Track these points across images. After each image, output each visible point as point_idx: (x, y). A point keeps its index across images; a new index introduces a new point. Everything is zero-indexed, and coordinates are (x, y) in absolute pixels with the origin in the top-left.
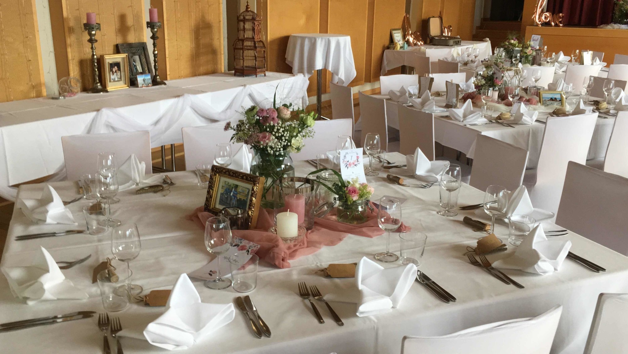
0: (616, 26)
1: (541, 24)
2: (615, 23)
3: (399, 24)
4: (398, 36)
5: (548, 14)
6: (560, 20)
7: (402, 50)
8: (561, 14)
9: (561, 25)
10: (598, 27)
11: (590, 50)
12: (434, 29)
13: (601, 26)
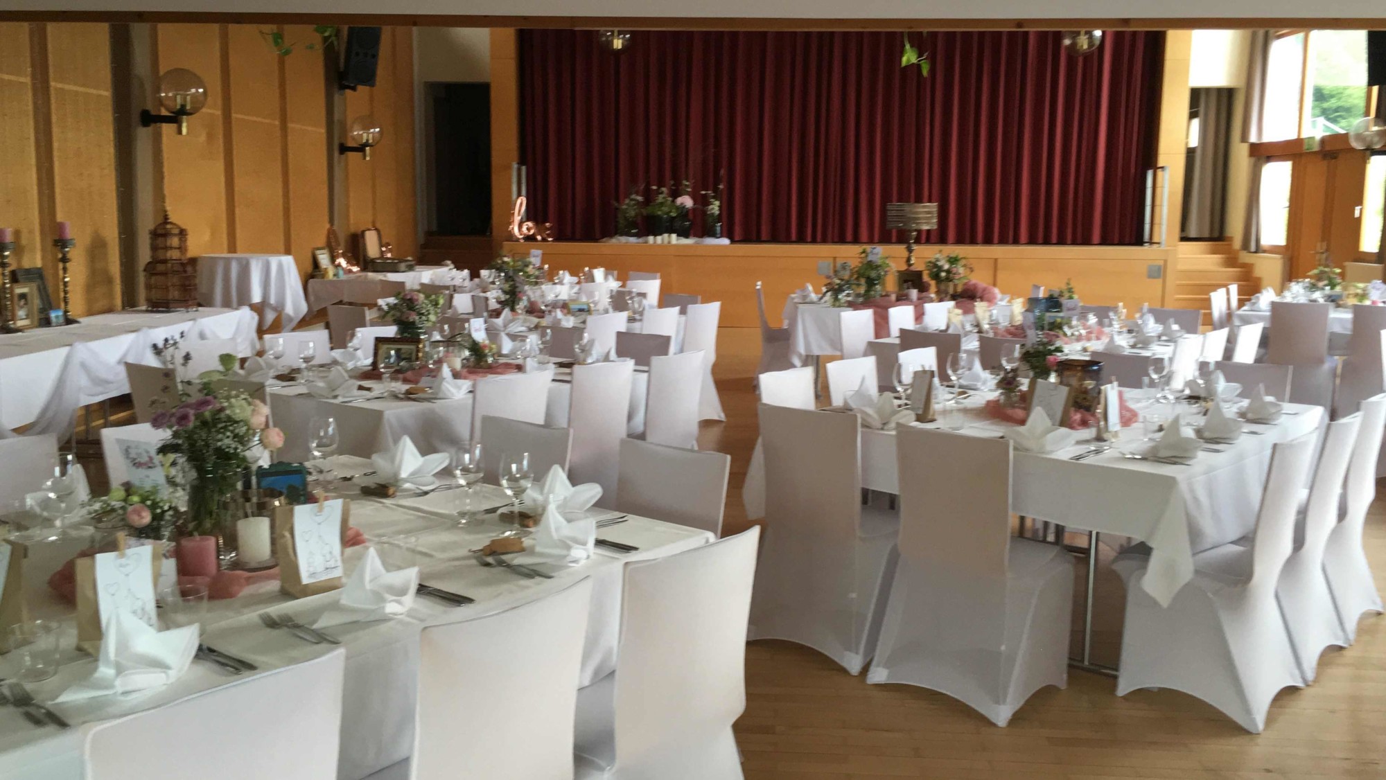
0: (623, 239)
1: (523, 238)
2: (621, 235)
3: (322, 241)
4: (324, 259)
5: (530, 224)
6: (548, 232)
7: (335, 279)
8: (547, 224)
9: (550, 239)
10: (601, 240)
11: (602, 267)
12: (372, 247)
13: (604, 240)
